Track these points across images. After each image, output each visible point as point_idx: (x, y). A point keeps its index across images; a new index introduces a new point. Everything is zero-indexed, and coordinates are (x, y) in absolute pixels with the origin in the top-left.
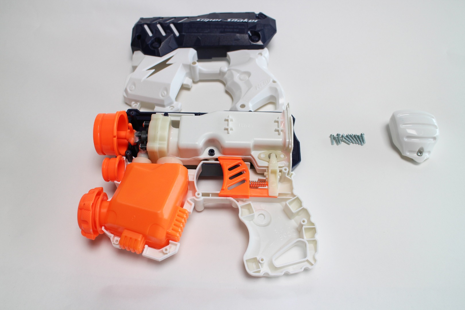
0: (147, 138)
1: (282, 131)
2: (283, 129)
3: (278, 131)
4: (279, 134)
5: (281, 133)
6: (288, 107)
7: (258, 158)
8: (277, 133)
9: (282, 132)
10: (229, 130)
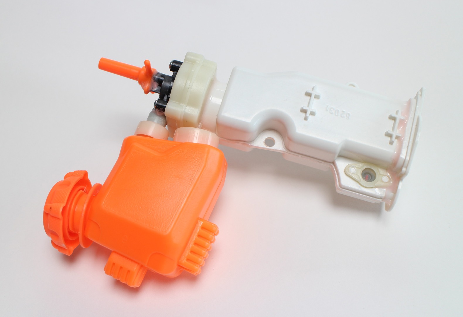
0: (170, 89)
1: (397, 137)
2: (400, 135)
3: (390, 136)
4: (391, 143)
5: (396, 142)
6: (421, 95)
7: (345, 171)
8: (389, 139)
9: (397, 139)
10: (308, 113)
